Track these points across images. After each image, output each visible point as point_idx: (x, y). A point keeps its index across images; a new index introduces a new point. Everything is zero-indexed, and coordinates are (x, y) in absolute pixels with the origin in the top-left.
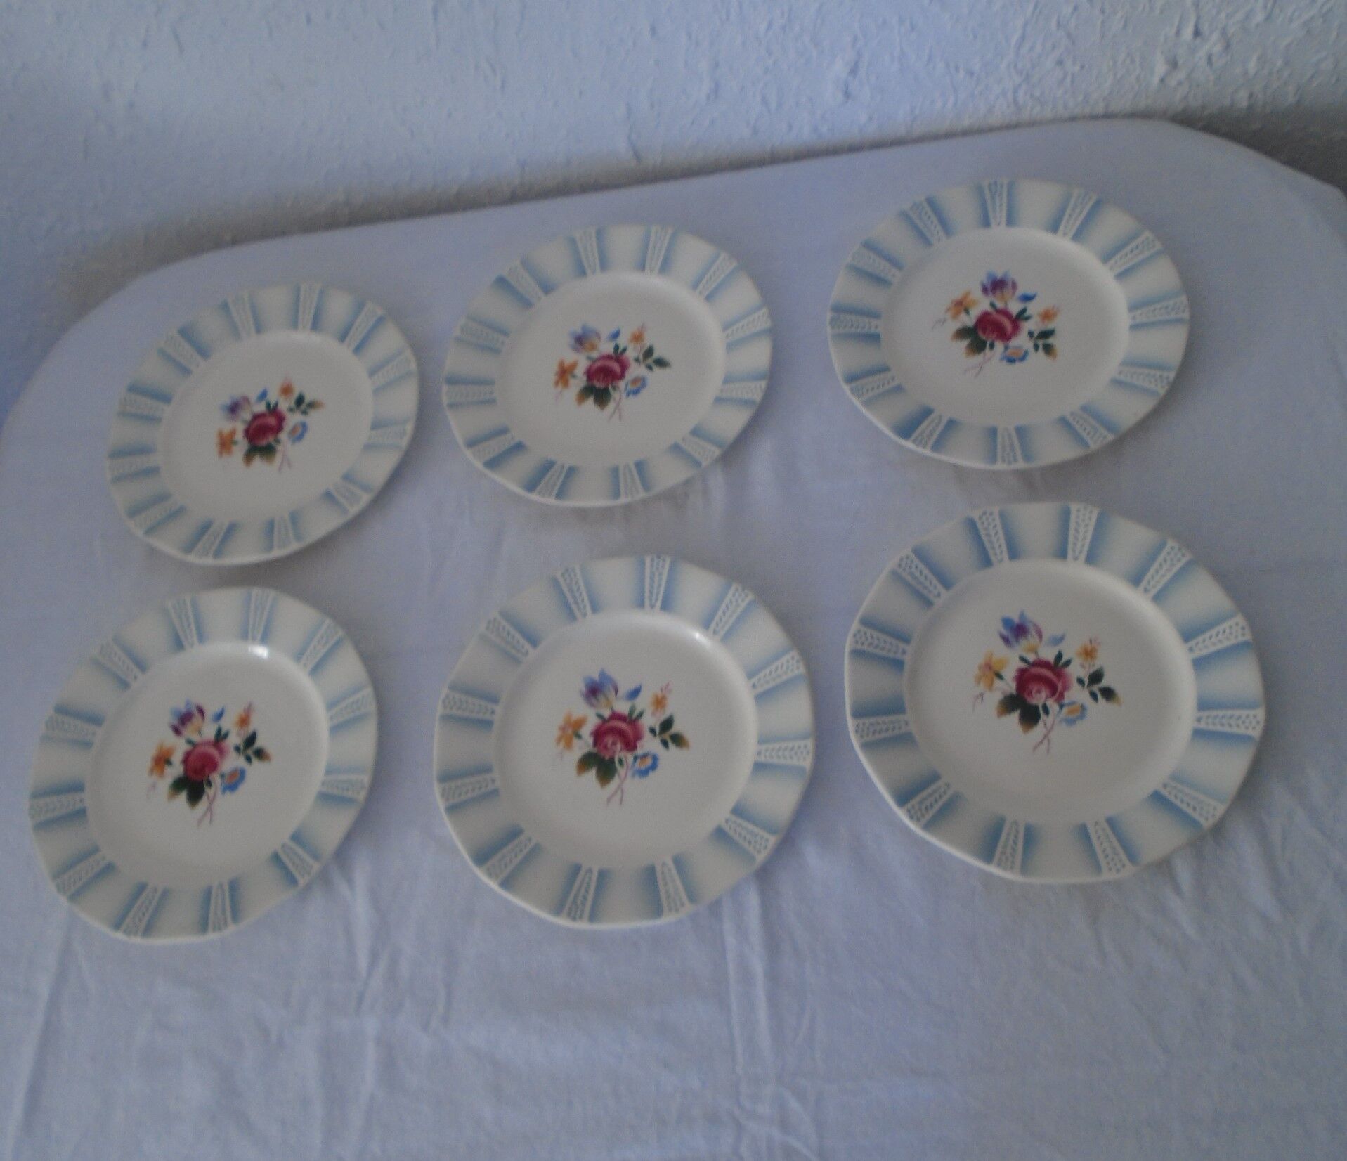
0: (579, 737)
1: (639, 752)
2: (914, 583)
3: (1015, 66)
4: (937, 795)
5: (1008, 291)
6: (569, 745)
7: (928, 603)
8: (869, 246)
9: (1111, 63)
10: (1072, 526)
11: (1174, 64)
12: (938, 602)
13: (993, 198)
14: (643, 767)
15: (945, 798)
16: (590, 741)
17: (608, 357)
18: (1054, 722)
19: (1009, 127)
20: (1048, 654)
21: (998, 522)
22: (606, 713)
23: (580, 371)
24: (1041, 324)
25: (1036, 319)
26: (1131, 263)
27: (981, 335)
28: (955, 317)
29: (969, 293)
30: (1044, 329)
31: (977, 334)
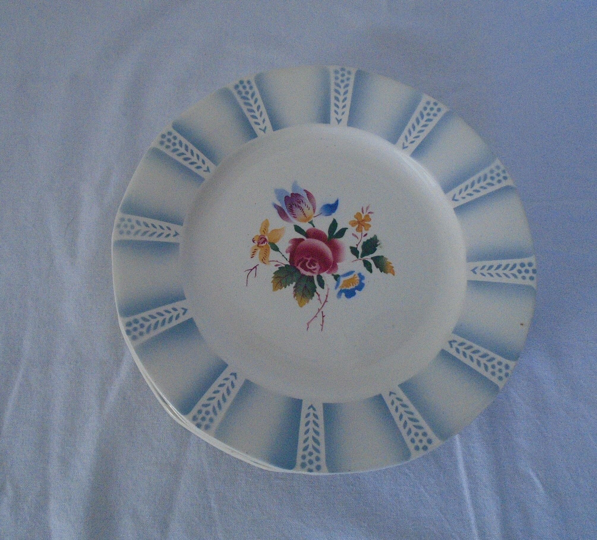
5: (308, 209)
24: (359, 234)
25: (351, 230)
26: (423, 136)
27: (303, 271)
28: (264, 260)
29: (266, 224)
30: (365, 239)
31: (299, 271)
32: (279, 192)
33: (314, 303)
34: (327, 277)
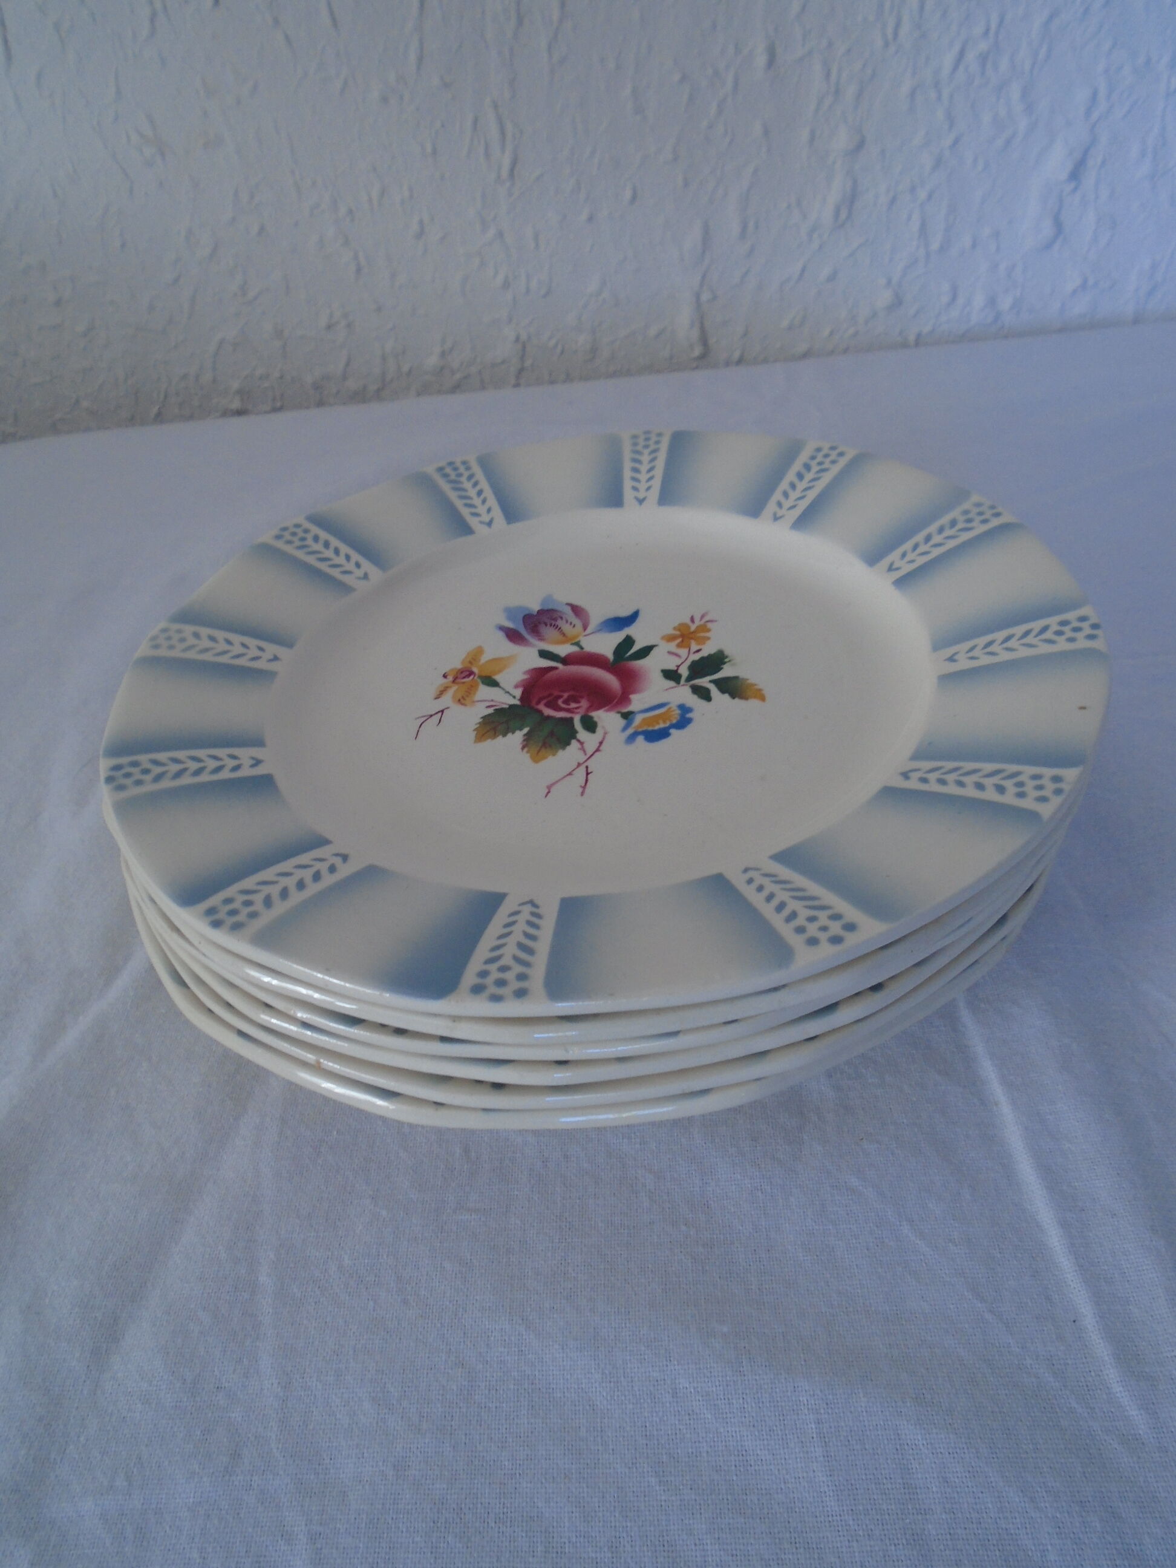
5: (571, 626)
8: (188, 616)
13: (458, 488)
24: (682, 651)
25: (665, 647)
27: (548, 712)
28: (463, 700)
29: (479, 651)
30: (695, 657)
31: (540, 712)
32: (512, 610)
33: (568, 755)
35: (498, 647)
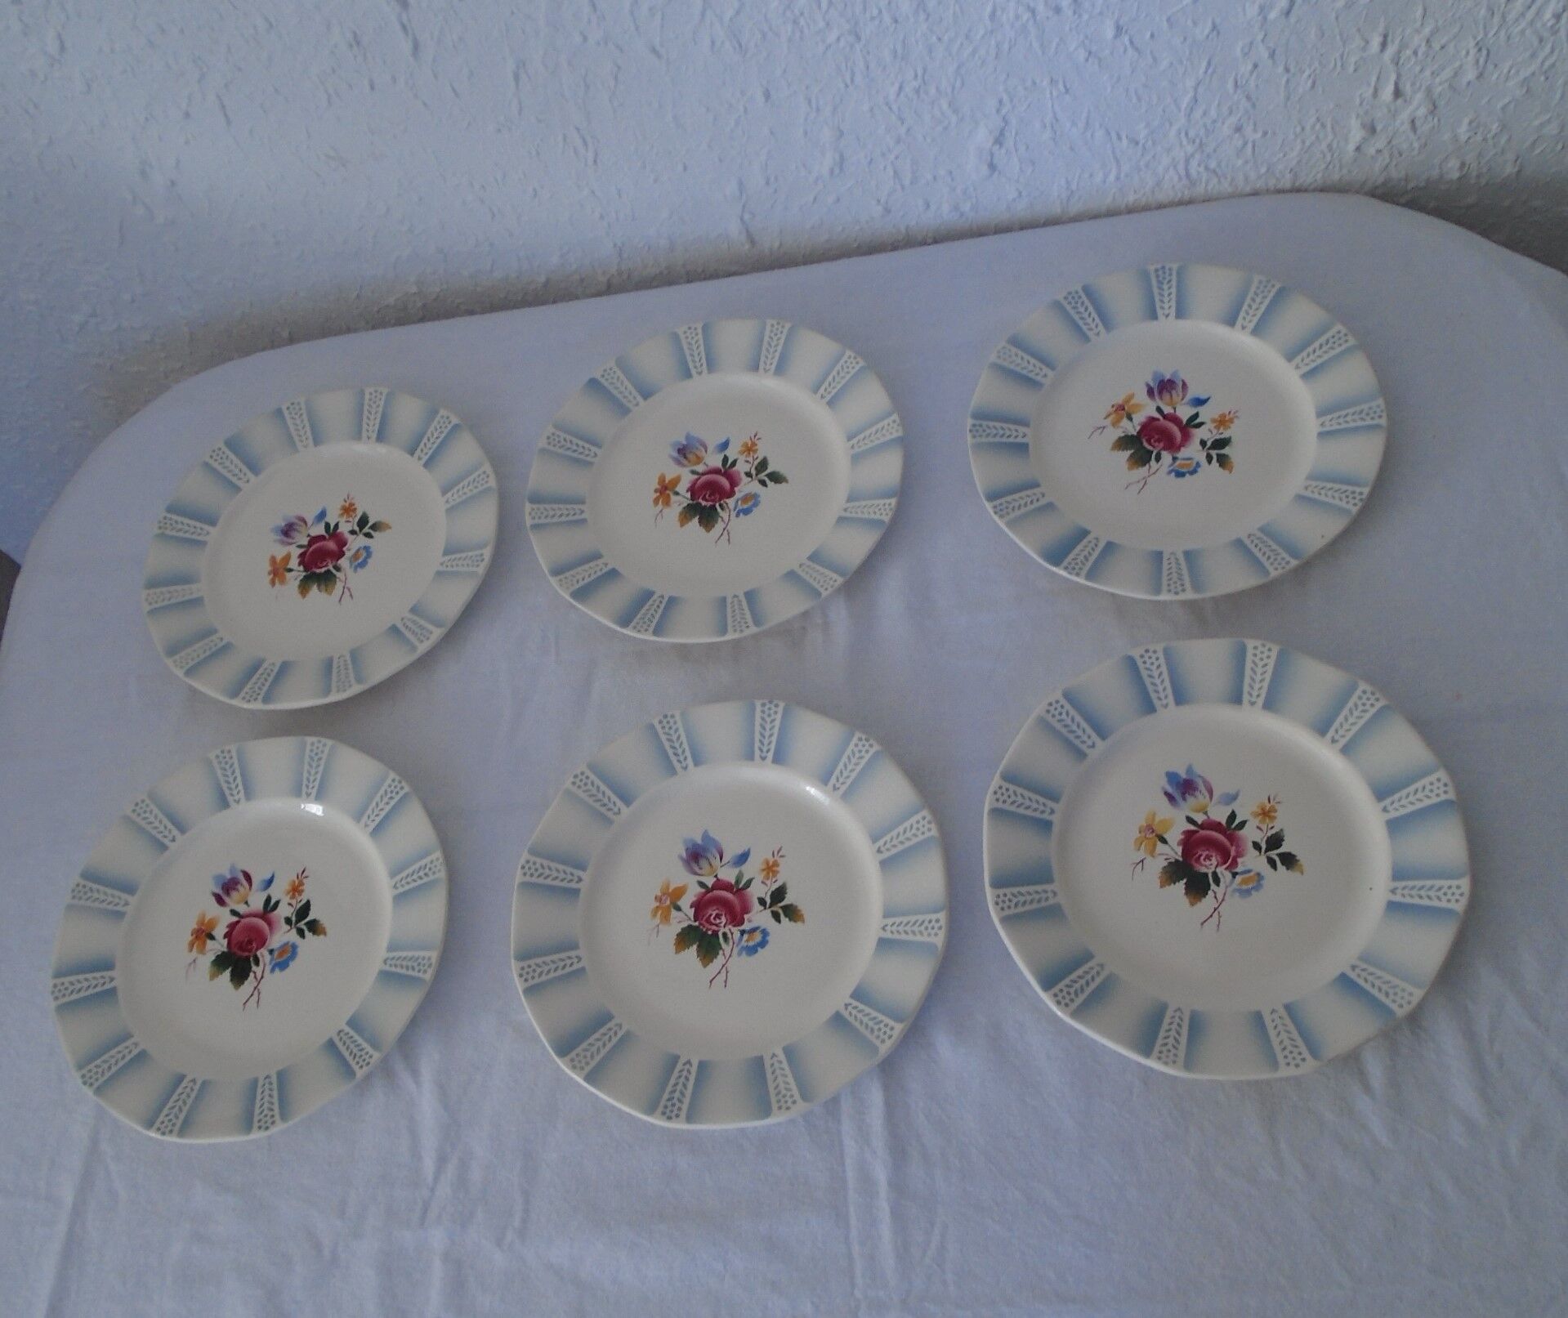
0: (678, 909)
1: (746, 926)
2: (1064, 731)
3: (1187, 134)
4: (1089, 977)
5: (1177, 395)
6: (666, 918)
7: (1081, 755)
8: (1015, 342)
9: (1298, 129)
10: (1249, 665)
11: (1372, 130)
12: (1093, 754)
13: (1160, 283)
14: (751, 943)
15: (1098, 981)
16: (691, 912)
17: (716, 471)
18: (1225, 894)
19: (1181, 203)
20: (1220, 815)
21: (1162, 661)
22: (710, 881)
23: (683, 487)
24: (1215, 432)
25: (1209, 425)
26: (1319, 361)
27: (1146, 444)
28: (1115, 424)
29: (1131, 397)
30: (1218, 437)
31: (1142, 443)
32: (1155, 374)
33: (1142, 471)
34: (1166, 457)
35: (1141, 397)
